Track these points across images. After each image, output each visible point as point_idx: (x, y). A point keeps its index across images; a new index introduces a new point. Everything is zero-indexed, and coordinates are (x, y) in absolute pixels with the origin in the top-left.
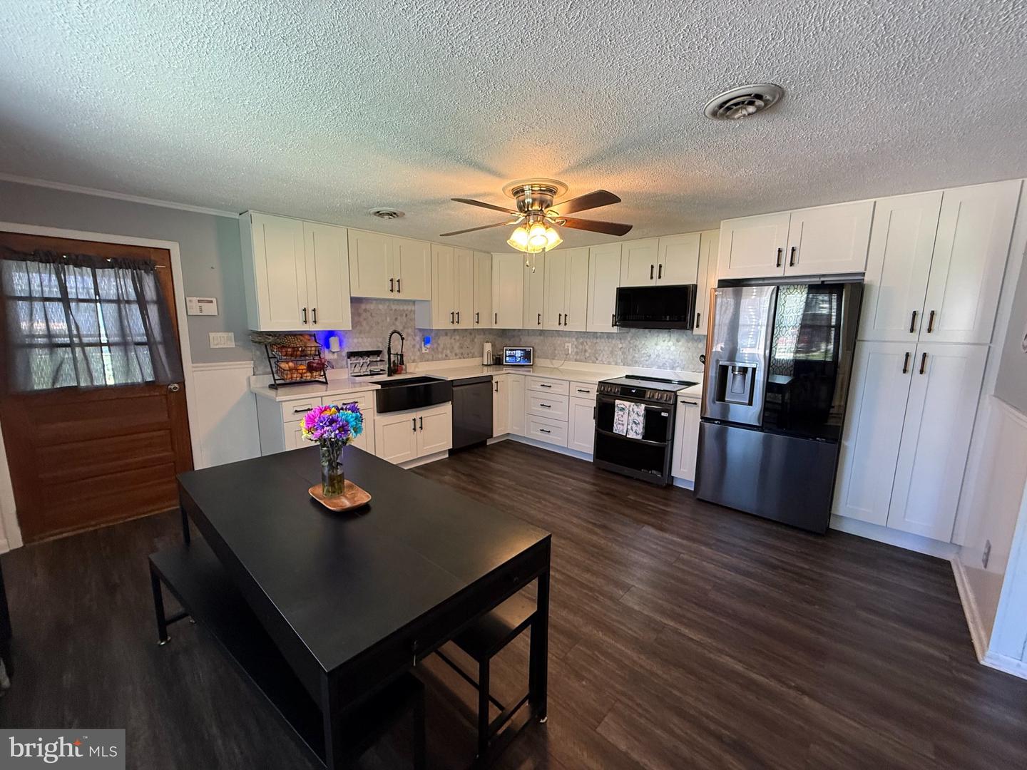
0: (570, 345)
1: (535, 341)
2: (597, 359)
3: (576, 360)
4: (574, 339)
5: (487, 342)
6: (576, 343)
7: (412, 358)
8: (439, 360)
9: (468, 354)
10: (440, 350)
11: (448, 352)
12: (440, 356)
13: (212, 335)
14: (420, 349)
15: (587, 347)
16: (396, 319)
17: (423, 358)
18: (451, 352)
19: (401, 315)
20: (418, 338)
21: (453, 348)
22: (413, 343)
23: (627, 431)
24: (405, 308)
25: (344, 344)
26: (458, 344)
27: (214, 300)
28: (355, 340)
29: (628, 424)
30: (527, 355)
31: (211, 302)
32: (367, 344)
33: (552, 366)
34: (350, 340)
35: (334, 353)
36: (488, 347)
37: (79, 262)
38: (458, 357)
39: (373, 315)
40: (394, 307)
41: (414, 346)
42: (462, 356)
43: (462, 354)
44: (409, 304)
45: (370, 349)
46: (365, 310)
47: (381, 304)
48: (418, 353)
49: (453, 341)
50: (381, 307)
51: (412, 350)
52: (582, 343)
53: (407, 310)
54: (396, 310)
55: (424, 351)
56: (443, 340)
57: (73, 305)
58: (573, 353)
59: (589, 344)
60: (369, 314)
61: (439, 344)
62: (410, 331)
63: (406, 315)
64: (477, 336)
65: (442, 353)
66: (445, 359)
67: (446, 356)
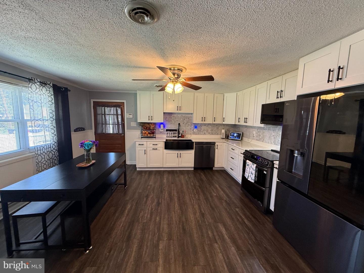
0: (255, 132)
1: (244, 130)
2: (264, 140)
3: (256, 140)
4: (256, 130)
5: (223, 129)
6: (257, 131)
7: (190, 133)
8: (201, 134)
9: (215, 133)
10: (202, 131)
11: (206, 132)
12: (202, 133)
13: (131, 123)
14: (193, 130)
15: (261, 134)
16: (184, 119)
17: (194, 133)
18: (207, 132)
19: (186, 118)
20: (192, 126)
21: (208, 130)
22: (190, 128)
23: (248, 177)
24: (188, 116)
25: (166, 127)
26: (210, 129)
27: (132, 114)
28: (169, 126)
29: (249, 173)
30: (239, 136)
31: (131, 114)
32: (173, 127)
33: (248, 141)
34: (168, 126)
35: (162, 129)
36: (223, 131)
37: (108, 106)
38: (210, 134)
39: (176, 118)
40: (183, 115)
41: (191, 129)
42: (212, 134)
43: (212, 133)
44: (189, 114)
45: (174, 129)
46: (173, 117)
47: (179, 114)
48: (192, 132)
49: (208, 128)
50: (179, 115)
51: (190, 130)
52: (259, 132)
53: (189, 116)
54: (184, 116)
55: (195, 131)
56: (203, 127)
57: (106, 115)
58: (256, 136)
59: (262, 132)
60: (174, 118)
61: (201, 129)
62: (189, 123)
63: (188, 118)
64: (220, 127)
65: (203, 132)
66: (204, 134)
67: (205, 133)
